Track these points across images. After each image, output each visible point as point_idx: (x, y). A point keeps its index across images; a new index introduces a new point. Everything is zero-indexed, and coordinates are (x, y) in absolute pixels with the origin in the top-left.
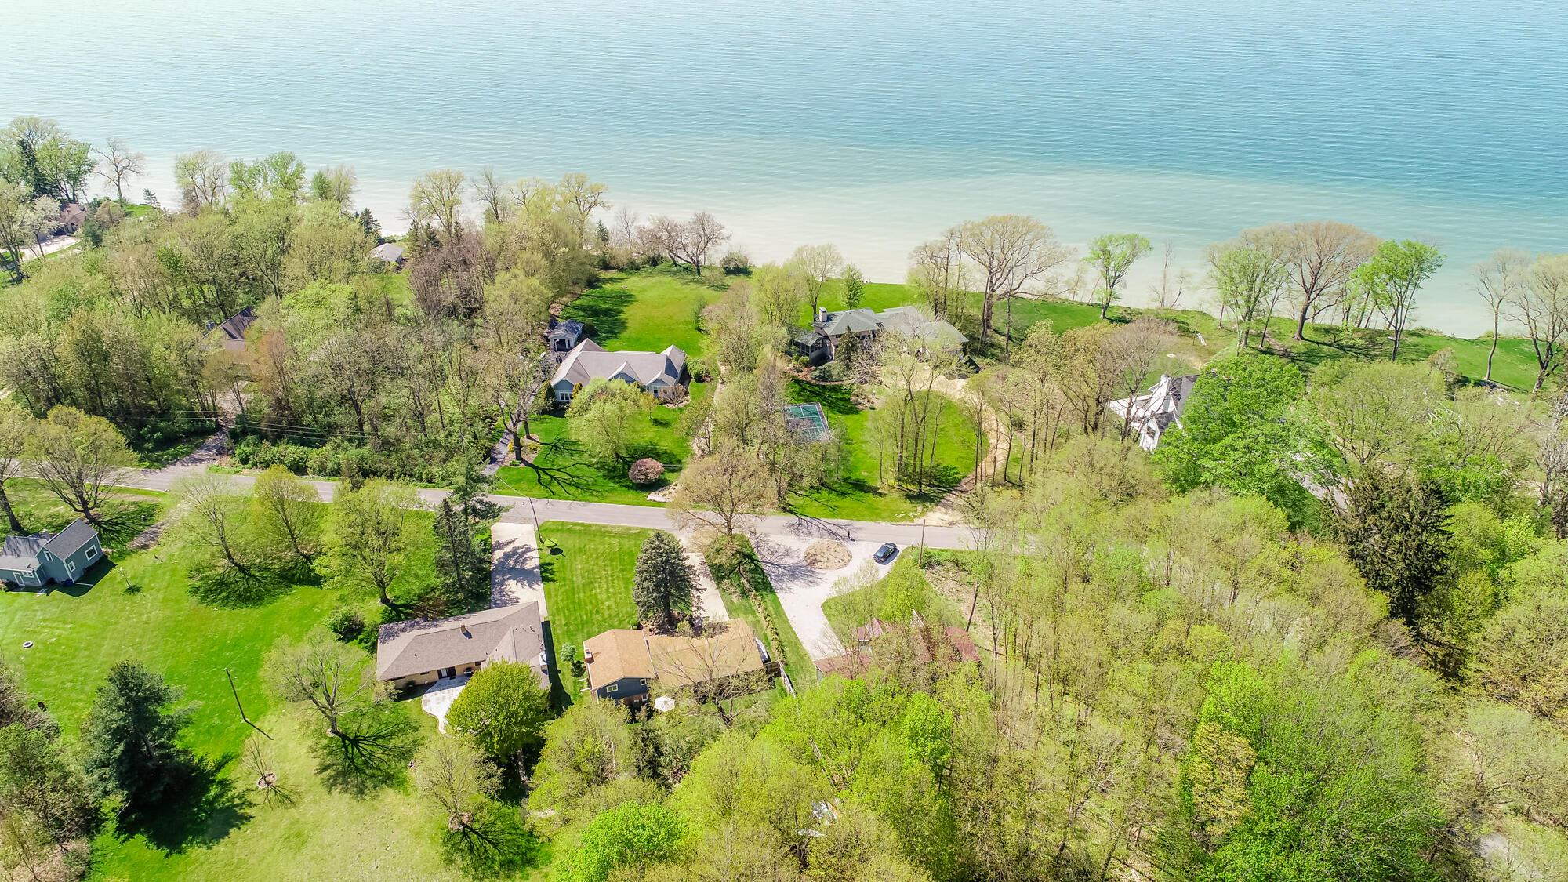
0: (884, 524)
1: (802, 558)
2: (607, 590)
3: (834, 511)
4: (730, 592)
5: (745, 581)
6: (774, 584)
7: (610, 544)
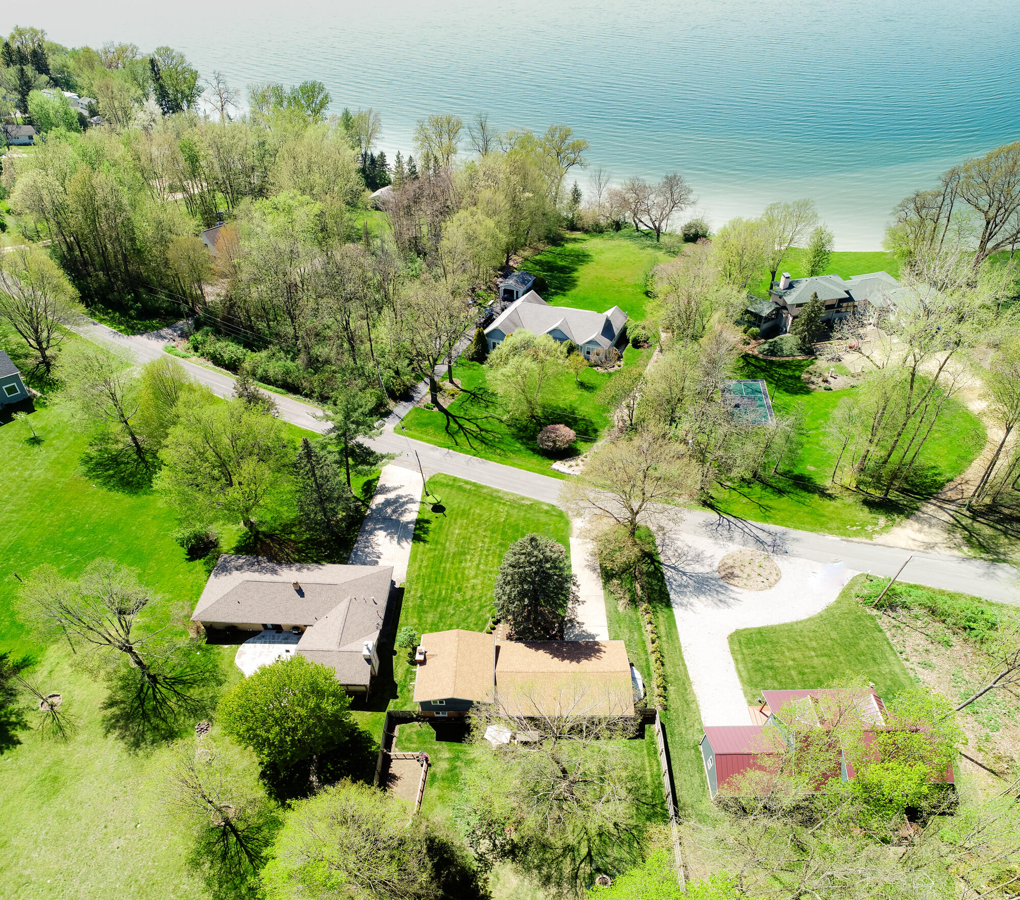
0: (830, 537)
1: (715, 568)
2: (478, 565)
3: (766, 512)
4: (617, 596)
5: (638, 586)
6: (673, 596)
7: (497, 511)
